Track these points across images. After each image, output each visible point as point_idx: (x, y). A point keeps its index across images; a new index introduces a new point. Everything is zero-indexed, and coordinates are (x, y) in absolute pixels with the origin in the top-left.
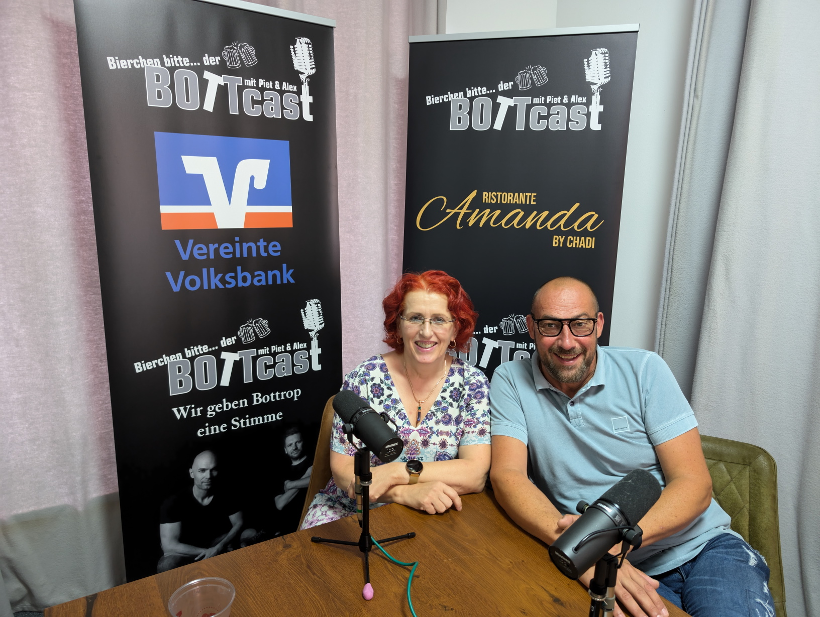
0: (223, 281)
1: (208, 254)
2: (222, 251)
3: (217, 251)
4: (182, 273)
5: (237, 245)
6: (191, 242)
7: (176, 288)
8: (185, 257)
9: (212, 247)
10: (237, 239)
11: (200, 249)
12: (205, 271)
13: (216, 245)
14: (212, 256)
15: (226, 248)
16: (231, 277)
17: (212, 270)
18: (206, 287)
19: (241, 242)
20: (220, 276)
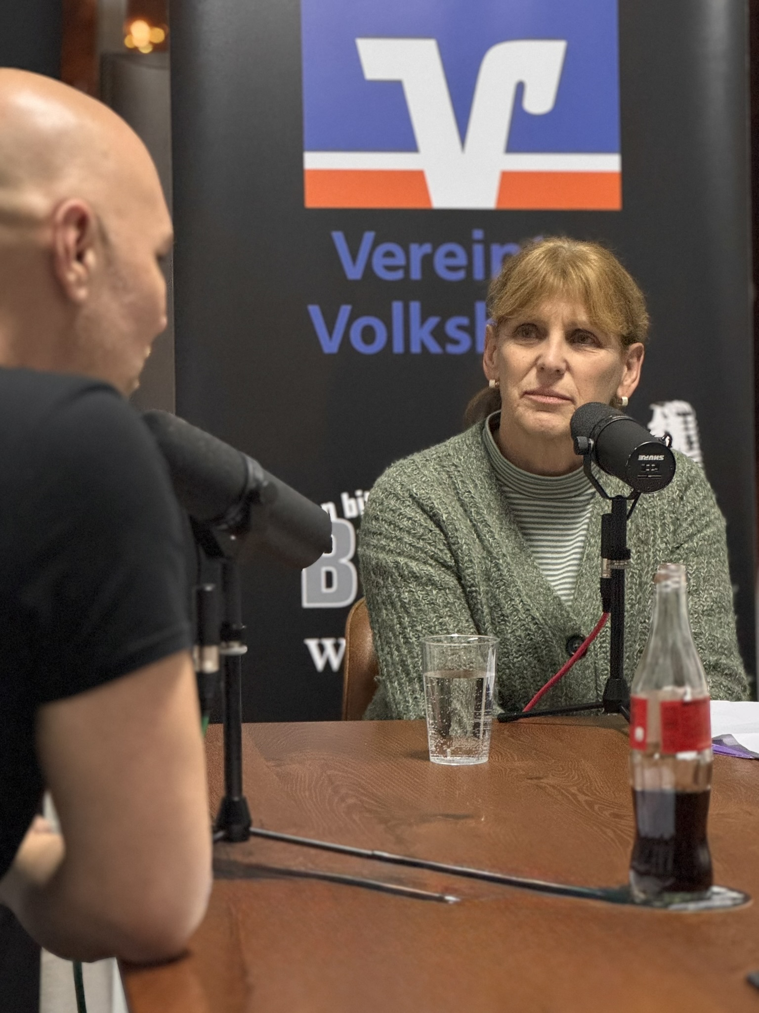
0: (439, 334)
1: (407, 269)
2: (440, 264)
3: (427, 261)
4: (345, 311)
5: (478, 249)
6: (369, 237)
7: (330, 345)
8: (354, 272)
9: (418, 251)
10: (478, 234)
11: (389, 254)
12: (397, 307)
13: (427, 248)
14: (416, 274)
15: (451, 255)
16: (460, 327)
17: (415, 307)
18: (398, 347)
19: (487, 243)
20: (433, 321)
